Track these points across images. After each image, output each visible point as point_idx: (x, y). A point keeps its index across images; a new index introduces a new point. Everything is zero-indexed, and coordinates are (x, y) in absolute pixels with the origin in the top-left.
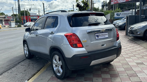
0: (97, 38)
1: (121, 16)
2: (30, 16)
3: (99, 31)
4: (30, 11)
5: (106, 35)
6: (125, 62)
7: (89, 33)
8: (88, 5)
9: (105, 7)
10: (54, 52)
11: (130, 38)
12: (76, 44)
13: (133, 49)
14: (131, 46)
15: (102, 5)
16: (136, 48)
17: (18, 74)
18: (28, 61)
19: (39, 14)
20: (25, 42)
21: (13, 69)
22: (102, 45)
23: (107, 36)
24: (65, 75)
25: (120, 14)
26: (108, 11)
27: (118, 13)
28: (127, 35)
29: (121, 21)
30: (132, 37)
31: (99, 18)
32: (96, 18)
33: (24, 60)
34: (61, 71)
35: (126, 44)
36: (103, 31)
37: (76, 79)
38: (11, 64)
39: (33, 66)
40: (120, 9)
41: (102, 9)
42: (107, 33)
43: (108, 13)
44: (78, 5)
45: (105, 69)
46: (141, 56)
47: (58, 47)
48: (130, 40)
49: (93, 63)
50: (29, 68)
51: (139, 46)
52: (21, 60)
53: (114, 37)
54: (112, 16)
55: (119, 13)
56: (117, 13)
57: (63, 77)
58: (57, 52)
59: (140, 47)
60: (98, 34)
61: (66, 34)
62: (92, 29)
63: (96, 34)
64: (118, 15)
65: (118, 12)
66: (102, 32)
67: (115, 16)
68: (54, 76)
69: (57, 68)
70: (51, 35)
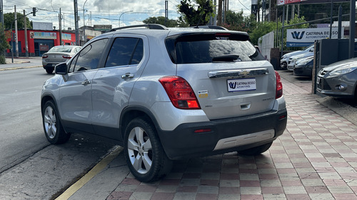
0: (232, 90)
1: (304, 40)
2: (32, 30)
3: (236, 74)
4: (34, 15)
5: (252, 83)
6: (297, 151)
7: (213, 77)
8: (211, 7)
9: (261, 12)
10: (133, 121)
11: (322, 100)
12: (185, 102)
13: (323, 126)
14: (319, 118)
15: (253, 6)
16: (332, 124)
17: (39, 175)
18: (55, 150)
19: (60, 25)
20: (47, 100)
21: (23, 165)
22: (243, 106)
23: (253, 87)
24: (158, 170)
25: (303, 33)
26: (269, 23)
27: (297, 30)
28: (315, 93)
29: (302, 55)
30: (328, 98)
31: (237, 45)
32: (227, 47)
33: (44, 148)
34: (149, 163)
35: (309, 113)
36: (245, 74)
37: (183, 183)
38: (15, 155)
39: (72, 160)
40: (303, 18)
41: (251, 18)
42: (254, 80)
43: (267, 30)
44: (184, 8)
45: (250, 165)
46: (337, 141)
47: (144, 108)
48: (321, 104)
49: (222, 143)
50: (64, 164)
51: (339, 119)
52: (39, 147)
53: (269, 89)
54: (280, 37)
55: (301, 30)
56: (293, 31)
57: (151, 177)
58: (140, 121)
59: (342, 122)
60: (233, 81)
61: (161, 80)
62: (219, 68)
63: (229, 82)
64: (295, 35)
65: (299, 26)
66: (243, 77)
67: (290, 38)
68: (130, 176)
69: (138, 157)
70: (125, 82)
